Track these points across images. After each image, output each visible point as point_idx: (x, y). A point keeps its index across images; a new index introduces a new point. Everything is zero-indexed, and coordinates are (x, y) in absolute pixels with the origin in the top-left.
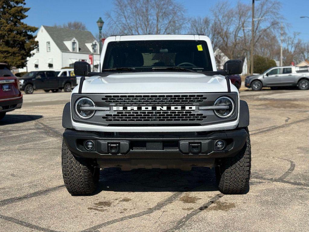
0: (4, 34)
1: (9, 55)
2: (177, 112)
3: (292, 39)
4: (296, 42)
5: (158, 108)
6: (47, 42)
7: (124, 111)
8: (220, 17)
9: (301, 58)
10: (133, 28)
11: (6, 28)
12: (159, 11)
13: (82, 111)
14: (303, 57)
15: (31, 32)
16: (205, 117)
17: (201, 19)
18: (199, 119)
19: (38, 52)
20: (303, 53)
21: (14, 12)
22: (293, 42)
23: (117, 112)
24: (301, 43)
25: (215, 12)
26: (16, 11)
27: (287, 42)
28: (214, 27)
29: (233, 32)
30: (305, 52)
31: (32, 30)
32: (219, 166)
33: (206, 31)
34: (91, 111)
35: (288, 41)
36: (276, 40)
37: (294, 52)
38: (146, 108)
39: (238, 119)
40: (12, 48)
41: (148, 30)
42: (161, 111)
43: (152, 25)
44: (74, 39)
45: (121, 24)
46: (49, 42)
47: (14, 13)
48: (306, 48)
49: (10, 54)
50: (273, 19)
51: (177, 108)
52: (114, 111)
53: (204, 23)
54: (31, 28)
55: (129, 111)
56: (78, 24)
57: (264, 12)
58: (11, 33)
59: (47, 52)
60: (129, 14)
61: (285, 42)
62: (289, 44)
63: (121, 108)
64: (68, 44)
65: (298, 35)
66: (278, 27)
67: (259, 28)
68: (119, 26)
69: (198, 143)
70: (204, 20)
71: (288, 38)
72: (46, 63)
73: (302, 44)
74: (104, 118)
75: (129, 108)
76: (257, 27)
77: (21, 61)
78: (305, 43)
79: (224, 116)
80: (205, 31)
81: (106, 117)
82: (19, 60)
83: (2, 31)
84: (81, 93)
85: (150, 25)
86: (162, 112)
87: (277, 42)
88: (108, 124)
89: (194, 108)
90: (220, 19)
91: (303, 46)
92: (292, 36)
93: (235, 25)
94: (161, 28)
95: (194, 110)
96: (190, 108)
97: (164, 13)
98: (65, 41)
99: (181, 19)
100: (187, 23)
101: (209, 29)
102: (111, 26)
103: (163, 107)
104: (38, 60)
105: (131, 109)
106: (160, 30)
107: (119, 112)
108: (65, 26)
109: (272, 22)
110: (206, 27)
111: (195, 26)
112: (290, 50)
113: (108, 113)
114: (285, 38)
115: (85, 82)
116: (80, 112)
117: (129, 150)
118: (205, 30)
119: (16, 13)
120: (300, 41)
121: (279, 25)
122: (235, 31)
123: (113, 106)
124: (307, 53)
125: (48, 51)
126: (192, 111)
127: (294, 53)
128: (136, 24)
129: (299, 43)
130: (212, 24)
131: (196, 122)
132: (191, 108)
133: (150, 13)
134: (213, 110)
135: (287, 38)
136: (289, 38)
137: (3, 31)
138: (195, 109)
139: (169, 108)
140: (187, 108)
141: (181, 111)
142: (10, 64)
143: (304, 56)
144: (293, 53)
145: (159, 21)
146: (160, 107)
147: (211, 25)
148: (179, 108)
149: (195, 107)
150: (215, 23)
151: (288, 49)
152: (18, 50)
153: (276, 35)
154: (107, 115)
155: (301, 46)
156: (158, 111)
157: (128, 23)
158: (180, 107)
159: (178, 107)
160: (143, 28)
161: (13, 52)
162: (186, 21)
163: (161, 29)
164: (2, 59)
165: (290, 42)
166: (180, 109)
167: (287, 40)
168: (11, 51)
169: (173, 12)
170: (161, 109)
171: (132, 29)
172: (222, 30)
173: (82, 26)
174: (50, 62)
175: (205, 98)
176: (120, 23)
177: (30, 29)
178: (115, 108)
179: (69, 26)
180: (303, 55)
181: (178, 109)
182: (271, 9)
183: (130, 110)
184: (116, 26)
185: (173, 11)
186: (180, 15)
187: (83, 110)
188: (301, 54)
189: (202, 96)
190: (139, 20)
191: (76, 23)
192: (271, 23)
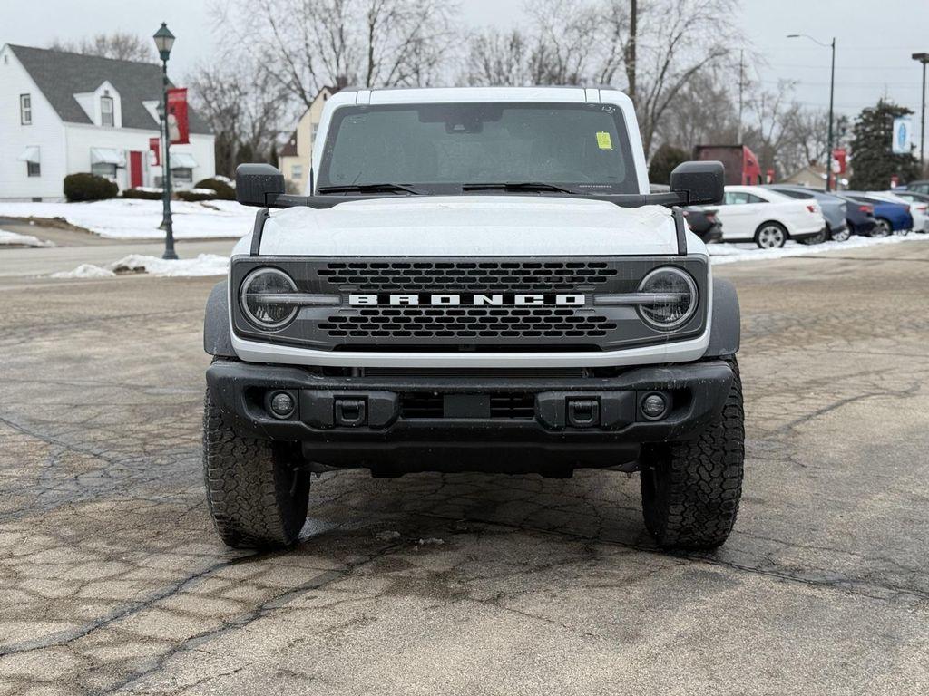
2: (531, 310)
3: (776, 99)
4: (785, 108)
5: (479, 300)
6: (21, 96)
7: (380, 307)
8: (558, 31)
9: (799, 157)
10: (296, 56)
12: (377, 8)
13: (259, 309)
14: (803, 155)
16: (613, 326)
17: (498, 36)
18: (593, 332)
19: (28, 122)
20: (804, 143)
22: (778, 111)
23: (360, 310)
24: (798, 113)
25: (541, 13)
27: (761, 109)
28: (538, 60)
29: (597, 75)
30: (811, 137)
32: (653, 468)
33: (514, 70)
34: (287, 308)
35: (763, 106)
36: (727, 102)
37: (780, 138)
38: (444, 300)
39: (706, 331)
41: (342, 65)
42: (486, 307)
43: (355, 49)
44: (106, 86)
45: (258, 45)
46: (28, 95)
48: (813, 128)
50: (713, 41)
51: (531, 300)
52: (353, 306)
53: (509, 48)
55: (394, 306)
56: (126, 40)
57: (687, 19)
59: (22, 124)
60: (283, 15)
61: (754, 108)
62: (764, 115)
63: (372, 300)
64: (90, 102)
65: (791, 87)
66: (727, 63)
67: (670, 66)
68: (252, 48)
69: (592, 399)
70: (507, 39)
71: (763, 95)
72: (18, 160)
73: (801, 116)
74: (322, 326)
75: (395, 300)
76: (667, 62)
78: (811, 114)
79: (665, 322)
80: (510, 71)
81: (332, 326)
84: (259, 255)
85: (347, 50)
86: (488, 310)
87: (731, 108)
88: (334, 345)
89: (580, 299)
90: (558, 36)
91: (804, 122)
92: (774, 91)
93: (602, 55)
94: (381, 59)
95: (581, 306)
96: (569, 300)
97: (392, 14)
98: (77, 92)
99: (442, 34)
100: (460, 45)
101: (525, 65)
102: (227, 48)
103: (491, 298)
104: (39, 147)
105: (401, 302)
106: (380, 64)
107: (368, 311)
108: (87, 47)
109: (711, 49)
110: (513, 60)
111: (482, 54)
112: (766, 133)
113: (335, 312)
114: (752, 95)
115: (269, 224)
116: (253, 311)
117: (393, 420)
118: (511, 66)
120: (797, 109)
121: (731, 57)
122: (601, 74)
123: (349, 293)
124: (814, 142)
125: (24, 122)
127: (777, 143)
128: (307, 45)
129: (793, 113)
130: (532, 51)
131: (585, 339)
132: (572, 300)
133: (348, 13)
134: (635, 305)
135: (760, 98)
136: (767, 97)
138: (583, 303)
139: (509, 300)
140: (561, 300)
141: (544, 307)
143: (807, 152)
144: (774, 141)
145: (374, 38)
146: (484, 297)
147: (528, 55)
148: (539, 300)
149: (583, 296)
150: (542, 49)
151: (761, 130)
153: (727, 88)
154: (331, 319)
155: (798, 120)
156: (477, 307)
157: (280, 42)
158: (542, 297)
159: (536, 297)
160: (327, 58)
162: (459, 41)
163: (382, 62)
165: (767, 109)
166: (541, 303)
167: (760, 103)
169: (420, 10)
170: (485, 302)
171: (293, 59)
172: (563, 69)
173: (139, 48)
174: (30, 155)
175: (614, 272)
176: (256, 42)
178: (354, 300)
179: (98, 46)
180: (804, 149)
181: (535, 303)
182: (708, 11)
183: (399, 304)
184: (244, 49)
185: (419, 7)
186: (439, 22)
187: (263, 305)
188: (800, 146)
189: (603, 265)
190: (313, 31)
191: (121, 40)
192: (707, 52)
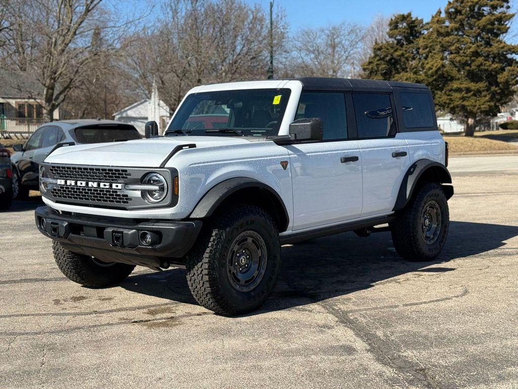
0: (464, 61)
1: (469, 94)
11: (469, 51)
15: (511, 54)
21: (484, 23)
26: (487, 22)
31: (513, 50)
40: (477, 83)
47: (484, 26)
49: (472, 93)
54: (511, 47)
58: (477, 58)
77: (489, 103)
82: (485, 102)
83: (461, 56)
119: (488, 24)
126: (118, 191)
137: (463, 57)
142: (470, 109)
152: (484, 86)
161: (476, 90)
164: (458, 102)
168: (473, 88)
177: (510, 50)
